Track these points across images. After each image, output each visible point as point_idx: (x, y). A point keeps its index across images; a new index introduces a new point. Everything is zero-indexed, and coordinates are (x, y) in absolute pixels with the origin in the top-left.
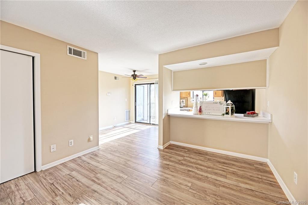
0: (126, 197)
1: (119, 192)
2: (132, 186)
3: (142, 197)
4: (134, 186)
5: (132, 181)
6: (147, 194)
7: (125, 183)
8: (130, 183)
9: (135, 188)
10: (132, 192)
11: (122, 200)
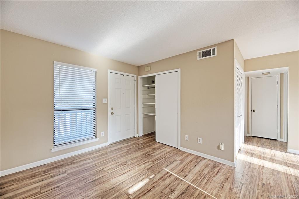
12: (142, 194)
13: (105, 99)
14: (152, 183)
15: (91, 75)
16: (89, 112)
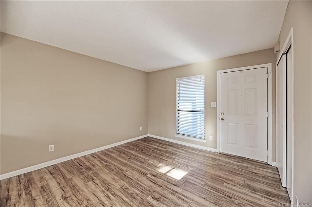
0: (148, 179)
1: (154, 183)
2: (143, 187)
3: (136, 178)
4: (141, 187)
5: (142, 191)
6: (132, 179)
7: (149, 191)
8: (145, 190)
9: (140, 185)
10: (143, 182)
11: (151, 177)
12: (151, 180)
13: (214, 103)
14: (166, 185)
15: (201, 81)
16: (200, 115)
